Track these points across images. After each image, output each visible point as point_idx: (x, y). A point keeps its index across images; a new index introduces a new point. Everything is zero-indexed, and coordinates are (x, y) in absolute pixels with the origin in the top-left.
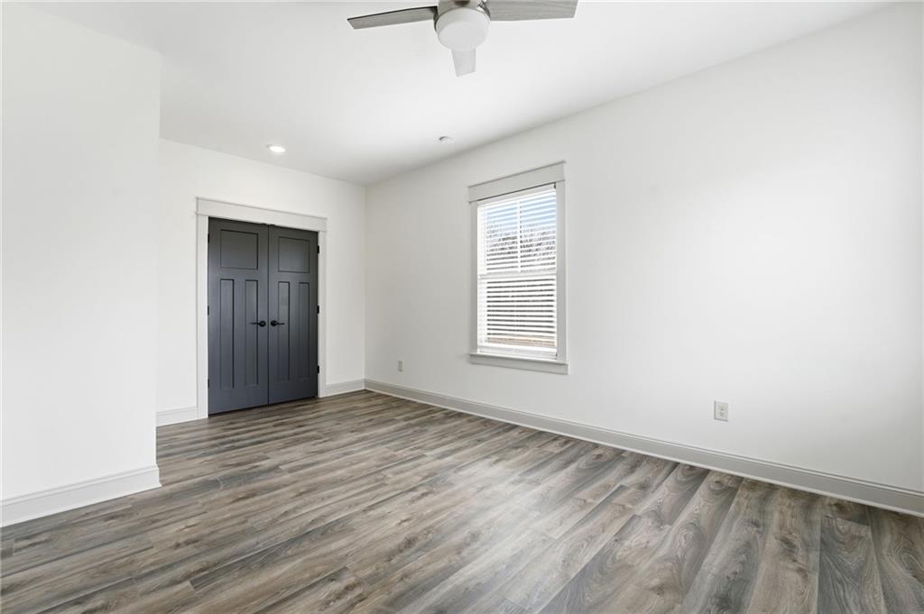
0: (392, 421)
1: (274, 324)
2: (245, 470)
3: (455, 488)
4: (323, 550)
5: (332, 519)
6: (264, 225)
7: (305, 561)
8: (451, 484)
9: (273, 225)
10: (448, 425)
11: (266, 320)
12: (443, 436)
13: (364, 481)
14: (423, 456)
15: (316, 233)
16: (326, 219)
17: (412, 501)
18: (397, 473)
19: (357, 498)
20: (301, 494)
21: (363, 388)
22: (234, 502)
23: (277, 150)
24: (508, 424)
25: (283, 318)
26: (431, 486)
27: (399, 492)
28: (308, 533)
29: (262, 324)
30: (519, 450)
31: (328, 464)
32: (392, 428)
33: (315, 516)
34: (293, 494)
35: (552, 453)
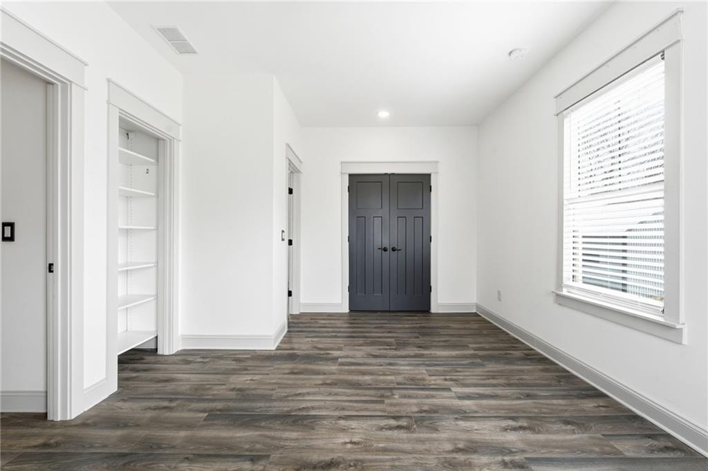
0: (465, 347)
1: (394, 249)
2: (321, 354)
3: (434, 435)
4: (278, 434)
5: (313, 413)
6: (386, 174)
7: (261, 435)
8: (436, 430)
9: (393, 174)
10: (515, 367)
11: (388, 247)
12: (494, 377)
13: (372, 392)
14: (449, 390)
15: (429, 175)
16: (438, 162)
17: (381, 429)
18: (405, 397)
19: (347, 404)
20: (326, 384)
21: (474, 311)
22: (289, 373)
23: (384, 114)
24: (596, 389)
25: (401, 246)
26: (416, 422)
27: (386, 414)
28: (290, 415)
29: (385, 250)
30: (569, 427)
31: (371, 368)
32: (454, 353)
33: (309, 405)
34: (320, 382)
35: (620, 453)
